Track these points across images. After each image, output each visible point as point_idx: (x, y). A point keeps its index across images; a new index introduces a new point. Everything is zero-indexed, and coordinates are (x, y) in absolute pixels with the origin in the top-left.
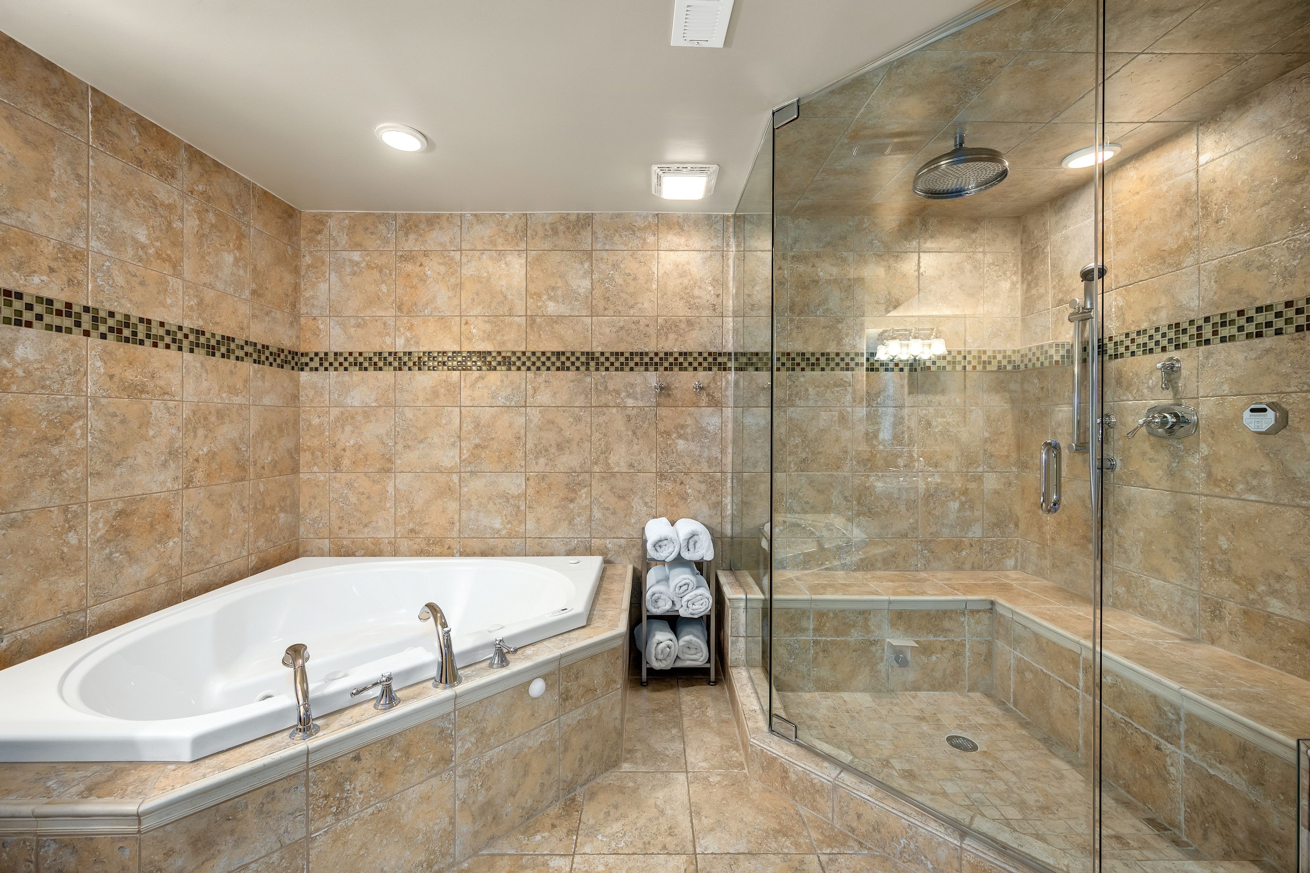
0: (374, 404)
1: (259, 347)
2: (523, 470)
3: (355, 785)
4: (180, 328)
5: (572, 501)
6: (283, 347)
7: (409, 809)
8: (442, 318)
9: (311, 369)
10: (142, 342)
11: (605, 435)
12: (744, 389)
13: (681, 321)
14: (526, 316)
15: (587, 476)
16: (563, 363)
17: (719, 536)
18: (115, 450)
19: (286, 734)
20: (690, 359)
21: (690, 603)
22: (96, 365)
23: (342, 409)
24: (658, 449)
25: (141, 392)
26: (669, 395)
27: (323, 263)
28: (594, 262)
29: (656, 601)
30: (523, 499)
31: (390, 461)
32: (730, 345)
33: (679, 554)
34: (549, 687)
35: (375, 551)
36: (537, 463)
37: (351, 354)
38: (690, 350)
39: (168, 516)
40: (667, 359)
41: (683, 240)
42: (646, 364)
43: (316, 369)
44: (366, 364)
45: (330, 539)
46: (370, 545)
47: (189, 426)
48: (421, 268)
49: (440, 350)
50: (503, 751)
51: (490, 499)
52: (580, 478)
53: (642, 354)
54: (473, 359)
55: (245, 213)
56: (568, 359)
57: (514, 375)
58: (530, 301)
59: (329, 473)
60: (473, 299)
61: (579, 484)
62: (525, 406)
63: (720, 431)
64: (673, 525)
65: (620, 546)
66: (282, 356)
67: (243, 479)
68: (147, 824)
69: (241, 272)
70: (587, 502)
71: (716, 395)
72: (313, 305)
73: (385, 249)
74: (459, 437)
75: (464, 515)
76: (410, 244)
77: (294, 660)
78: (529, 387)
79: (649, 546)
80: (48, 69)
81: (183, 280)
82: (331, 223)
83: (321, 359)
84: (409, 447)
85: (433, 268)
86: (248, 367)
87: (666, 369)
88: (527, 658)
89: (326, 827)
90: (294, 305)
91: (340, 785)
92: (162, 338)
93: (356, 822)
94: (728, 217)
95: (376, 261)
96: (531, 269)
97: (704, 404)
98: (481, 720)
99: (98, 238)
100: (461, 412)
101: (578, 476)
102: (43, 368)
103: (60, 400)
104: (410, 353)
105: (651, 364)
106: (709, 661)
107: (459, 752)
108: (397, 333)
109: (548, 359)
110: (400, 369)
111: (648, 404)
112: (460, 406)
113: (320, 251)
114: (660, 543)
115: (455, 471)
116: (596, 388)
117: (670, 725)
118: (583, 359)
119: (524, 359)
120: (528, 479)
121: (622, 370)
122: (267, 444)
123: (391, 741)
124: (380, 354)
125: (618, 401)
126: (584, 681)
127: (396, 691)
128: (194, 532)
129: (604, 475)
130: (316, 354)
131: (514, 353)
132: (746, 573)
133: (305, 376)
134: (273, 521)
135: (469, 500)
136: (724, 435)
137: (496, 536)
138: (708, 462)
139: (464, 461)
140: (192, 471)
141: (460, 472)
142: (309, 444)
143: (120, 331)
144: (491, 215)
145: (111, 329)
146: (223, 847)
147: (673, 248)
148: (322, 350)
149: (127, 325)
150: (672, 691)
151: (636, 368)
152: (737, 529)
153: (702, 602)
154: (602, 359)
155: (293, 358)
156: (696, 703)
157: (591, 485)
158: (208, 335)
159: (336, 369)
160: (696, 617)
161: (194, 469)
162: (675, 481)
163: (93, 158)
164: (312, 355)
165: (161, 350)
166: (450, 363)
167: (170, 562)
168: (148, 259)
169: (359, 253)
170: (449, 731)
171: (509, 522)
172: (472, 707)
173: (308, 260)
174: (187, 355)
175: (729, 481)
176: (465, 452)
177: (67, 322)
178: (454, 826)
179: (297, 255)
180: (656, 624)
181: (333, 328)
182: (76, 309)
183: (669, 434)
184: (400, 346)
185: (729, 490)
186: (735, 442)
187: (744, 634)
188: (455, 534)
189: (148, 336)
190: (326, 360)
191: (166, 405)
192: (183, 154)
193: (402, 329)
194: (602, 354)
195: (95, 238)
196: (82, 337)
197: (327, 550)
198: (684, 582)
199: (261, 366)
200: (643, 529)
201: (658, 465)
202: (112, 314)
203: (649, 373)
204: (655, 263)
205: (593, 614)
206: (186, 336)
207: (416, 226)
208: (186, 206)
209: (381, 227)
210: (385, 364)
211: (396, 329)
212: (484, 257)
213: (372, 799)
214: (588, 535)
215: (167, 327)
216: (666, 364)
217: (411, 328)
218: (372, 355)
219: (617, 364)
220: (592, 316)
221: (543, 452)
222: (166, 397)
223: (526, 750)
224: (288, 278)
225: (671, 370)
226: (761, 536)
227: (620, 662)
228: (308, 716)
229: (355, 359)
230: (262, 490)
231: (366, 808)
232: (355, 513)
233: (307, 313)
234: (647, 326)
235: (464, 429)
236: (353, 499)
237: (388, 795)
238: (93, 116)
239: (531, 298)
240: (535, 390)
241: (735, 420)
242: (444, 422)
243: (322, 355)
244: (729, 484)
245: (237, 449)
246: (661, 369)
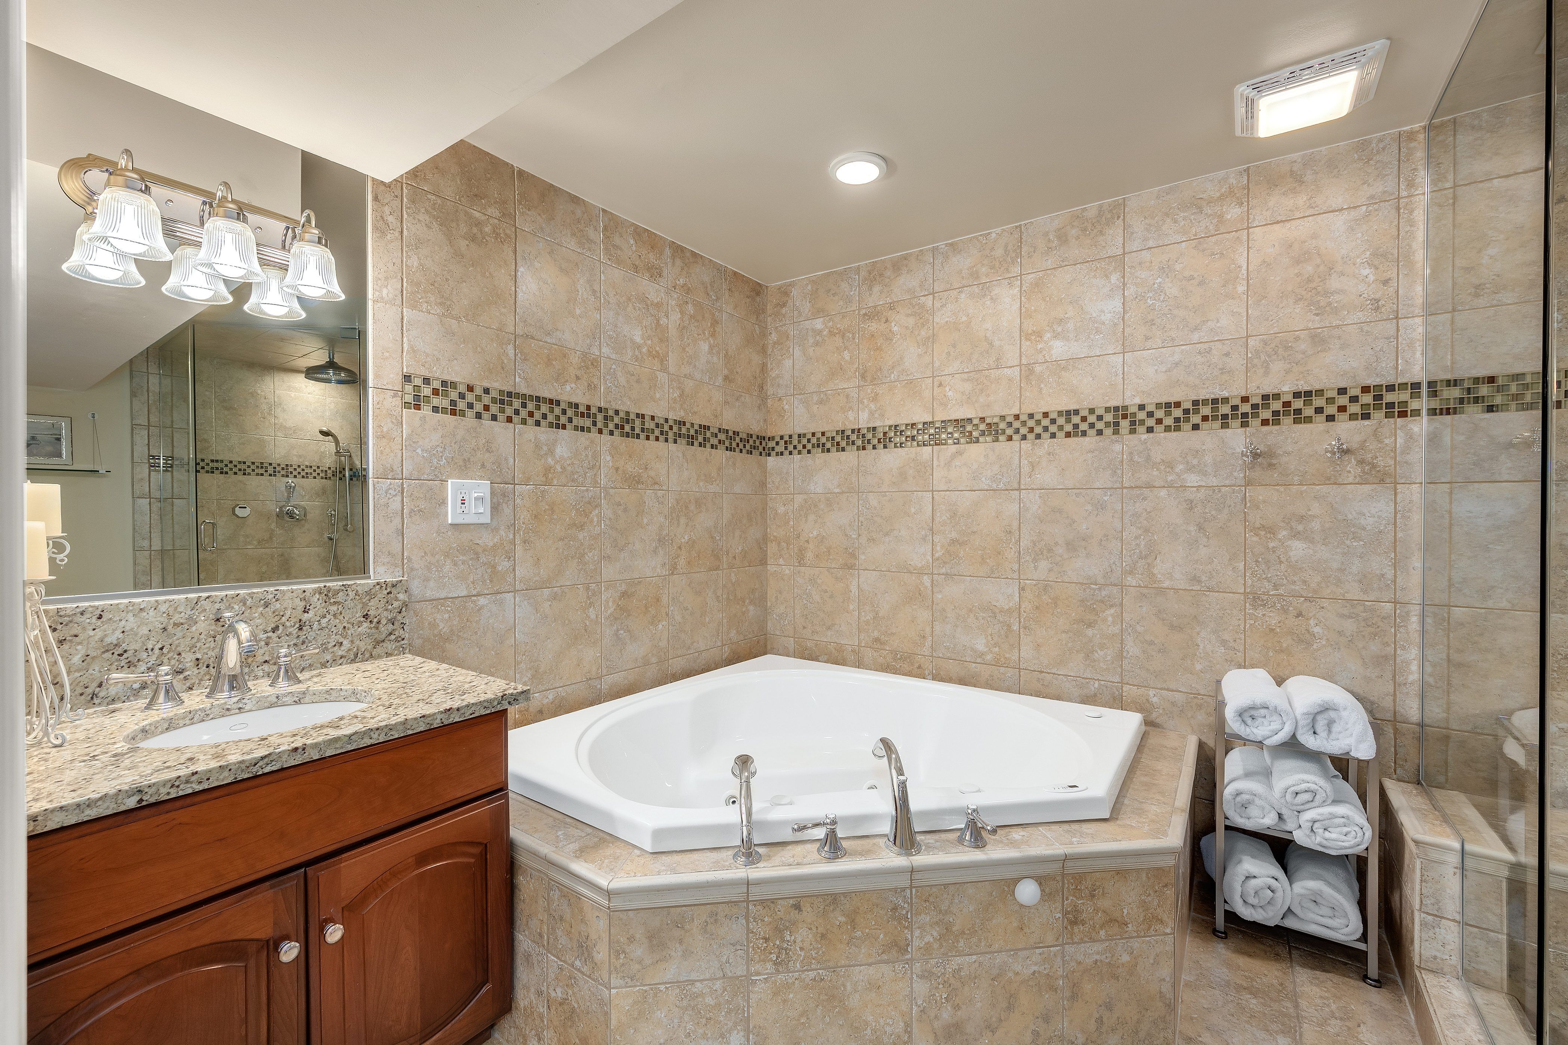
0: (836, 491)
1: (731, 433)
2: (1016, 576)
3: (795, 938)
4: (666, 420)
5: (1090, 625)
6: (752, 433)
7: (856, 991)
8: (911, 382)
9: (777, 454)
10: (638, 436)
11: (1147, 531)
12: (1453, 448)
13: (1297, 339)
14: (1020, 365)
15: (1115, 590)
16: (1076, 426)
17: (1389, 716)
18: (620, 536)
19: (731, 853)
20: (1319, 402)
21: (1316, 825)
22: (606, 458)
23: (805, 496)
24: (1249, 555)
25: (638, 483)
26: (1271, 466)
27: (788, 337)
28: (1127, 269)
29: (1244, 806)
30: (1016, 614)
31: (853, 555)
32: (1417, 368)
33: (1294, 736)
34: (1047, 896)
35: (837, 658)
36: (1036, 568)
37: (813, 434)
38: (1318, 387)
39: (658, 600)
40: (1266, 406)
41: (1301, 200)
42: (1225, 417)
43: (782, 453)
44: (828, 445)
45: (795, 638)
46: (834, 650)
47: (674, 514)
48: (886, 325)
49: (909, 422)
50: (977, 964)
51: (971, 610)
52: (1104, 593)
53: (1215, 401)
54: (949, 430)
55: (718, 299)
56: (1084, 419)
57: (1003, 446)
58: (1026, 344)
59: (794, 566)
60: (949, 354)
61: (1102, 602)
62: (1019, 489)
63: (1391, 527)
64: (1279, 684)
65: (1174, 704)
66: (751, 442)
67: (717, 569)
68: (616, 903)
69: (715, 359)
70: (1116, 629)
71: (1380, 462)
72: (779, 385)
73: (848, 310)
74: (932, 530)
75: (938, 628)
76: (876, 298)
77: (741, 772)
78: (1024, 462)
79: (1229, 713)
80: (574, 203)
81: (669, 374)
82: (795, 292)
83: (786, 442)
84: (873, 540)
85: (900, 322)
86: (721, 454)
87: (1265, 422)
88: (1013, 844)
89: (766, 974)
90: (761, 387)
91: (780, 932)
92: (653, 431)
93: (797, 982)
94: (1411, 136)
95: (838, 326)
96: (1028, 299)
97: (1351, 480)
98: (946, 911)
99: (607, 344)
100: (933, 498)
101: (1100, 589)
102: (573, 464)
103: (584, 491)
104: (874, 429)
105: (1235, 417)
106: (1364, 938)
107: (916, 943)
108: (860, 406)
109: (1053, 421)
110: (864, 448)
111: (1227, 482)
112: (933, 491)
113: (784, 325)
114: (1253, 712)
115: (926, 571)
116: (1131, 460)
117: (1274, 1027)
118: (1109, 417)
119: (1017, 424)
120: (1023, 589)
121: (1178, 429)
122: (738, 533)
123: (834, 899)
124: (843, 432)
125: (1170, 478)
126: (1105, 903)
127: (841, 838)
128: (678, 618)
129: (1145, 591)
130: (782, 437)
131: (1003, 418)
132: (1460, 798)
133: (772, 461)
134: (744, 613)
135: (944, 610)
136: (1400, 535)
137: (979, 660)
138: (1360, 582)
139: (938, 559)
140: (677, 558)
141: (932, 574)
142: (775, 534)
143: (623, 427)
144: (971, 239)
145: (617, 426)
146: (673, 954)
147: (1279, 218)
148: (786, 432)
149: (628, 421)
150: (1278, 966)
151: (1204, 425)
152: (1436, 712)
153: (1346, 829)
154: (1142, 415)
155: (761, 444)
156: (1334, 1007)
157: (1121, 604)
158: (688, 425)
159: (800, 453)
160: (1333, 853)
161: (678, 556)
162: (1285, 611)
163: (603, 273)
164: (778, 439)
165: (652, 443)
166: (920, 438)
167: (660, 644)
168: (642, 357)
169: (822, 319)
170: (904, 912)
171: (996, 645)
172: (934, 890)
173: (774, 337)
174: (671, 445)
175: (1414, 619)
176: (938, 548)
177: (587, 423)
178: (910, 1037)
179: (764, 334)
180: (1243, 843)
181: (797, 408)
182: (593, 410)
183: (1271, 531)
184: (863, 421)
185: (1416, 637)
186: (1428, 548)
187: (1458, 917)
188: (926, 651)
189: (643, 430)
190: (791, 443)
191: (656, 494)
192: (668, 251)
193: (865, 401)
194: (1142, 407)
195: (605, 344)
196: (597, 434)
197: (791, 649)
198: (1304, 786)
199: (732, 453)
200: (1219, 682)
201: (1249, 582)
202: (617, 412)
203: (1229, 431)
204: (1243, 250)
205: (1123, 804)
206: (671, 428)
207: (881, 275)
208: (670, 301)
209: (844, 285)
210: (848, 444)
211: (860, 401)
212: (963, 296)
213: (813, 961)
214: (1117, 679)
215: (656, 420)
216: (1266, 414)
217: (875, 398)
218: (834, 434)
219: (1168, 421)
220: (1124, 353)
221: (1045, 552)
222: (657, 487)
223: (1010, 974)
224: (757, 359)
225: (1277, 422)
226: (1501, 732)
227: (1170, 892)
228: (750, 840)
229: (818, 439)
230: (734, 581)
231: (808, 970)
232: (818, 613)
233: (773, 395)
234: (1227, 355)
235: (937, 519)
236: (817, 598)
237: (831, 964)
238: (604, 235)
239: (1027, 339)
240: (1033, 466)
241: (1430, 508)
242: (913, 510)
243: (787, 438)
244: (1414, 623)
245: (712, 538)
246: (1255, 423)
